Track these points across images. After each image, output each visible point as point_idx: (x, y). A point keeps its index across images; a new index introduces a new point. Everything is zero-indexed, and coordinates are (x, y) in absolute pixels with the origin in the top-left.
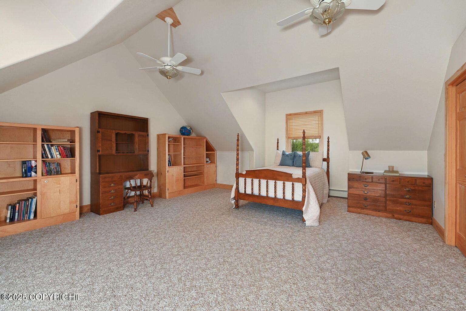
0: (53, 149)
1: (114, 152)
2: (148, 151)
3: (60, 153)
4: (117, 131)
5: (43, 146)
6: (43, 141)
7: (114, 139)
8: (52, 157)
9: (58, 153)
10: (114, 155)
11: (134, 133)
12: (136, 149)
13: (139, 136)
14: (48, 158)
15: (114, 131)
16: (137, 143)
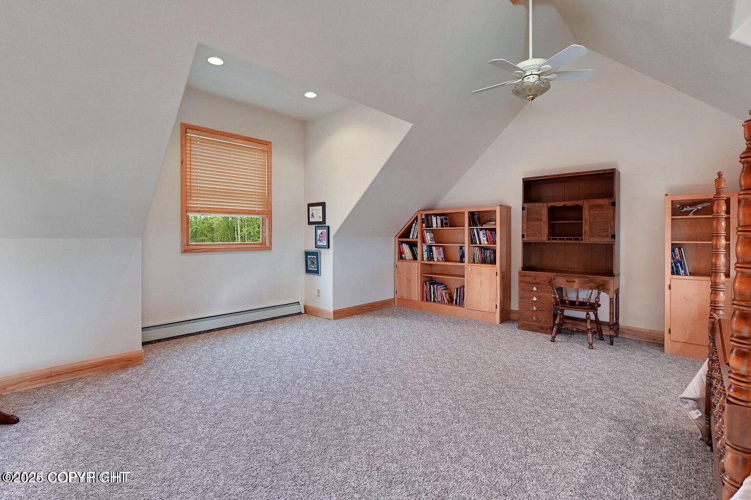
0: (481, 233)
1: (545, 238)
2: (613, 237)
3: (487, 239)
4: (550, 204)
5: (471, 230)
6: (470, 225)
7: (545, 218)
8: (480, 243)
9: (485, 238)
10: (544, 243)
11: (580, 203)
12: (585, 232)
13: (591, 208)
14: (477, 244)
15: (545, 204)
16: (587, 221)
